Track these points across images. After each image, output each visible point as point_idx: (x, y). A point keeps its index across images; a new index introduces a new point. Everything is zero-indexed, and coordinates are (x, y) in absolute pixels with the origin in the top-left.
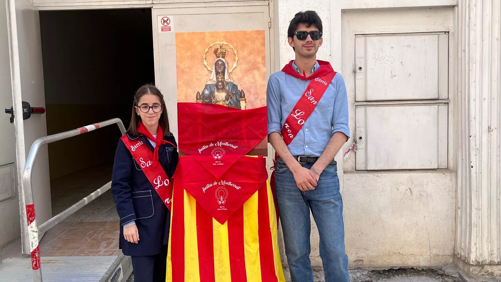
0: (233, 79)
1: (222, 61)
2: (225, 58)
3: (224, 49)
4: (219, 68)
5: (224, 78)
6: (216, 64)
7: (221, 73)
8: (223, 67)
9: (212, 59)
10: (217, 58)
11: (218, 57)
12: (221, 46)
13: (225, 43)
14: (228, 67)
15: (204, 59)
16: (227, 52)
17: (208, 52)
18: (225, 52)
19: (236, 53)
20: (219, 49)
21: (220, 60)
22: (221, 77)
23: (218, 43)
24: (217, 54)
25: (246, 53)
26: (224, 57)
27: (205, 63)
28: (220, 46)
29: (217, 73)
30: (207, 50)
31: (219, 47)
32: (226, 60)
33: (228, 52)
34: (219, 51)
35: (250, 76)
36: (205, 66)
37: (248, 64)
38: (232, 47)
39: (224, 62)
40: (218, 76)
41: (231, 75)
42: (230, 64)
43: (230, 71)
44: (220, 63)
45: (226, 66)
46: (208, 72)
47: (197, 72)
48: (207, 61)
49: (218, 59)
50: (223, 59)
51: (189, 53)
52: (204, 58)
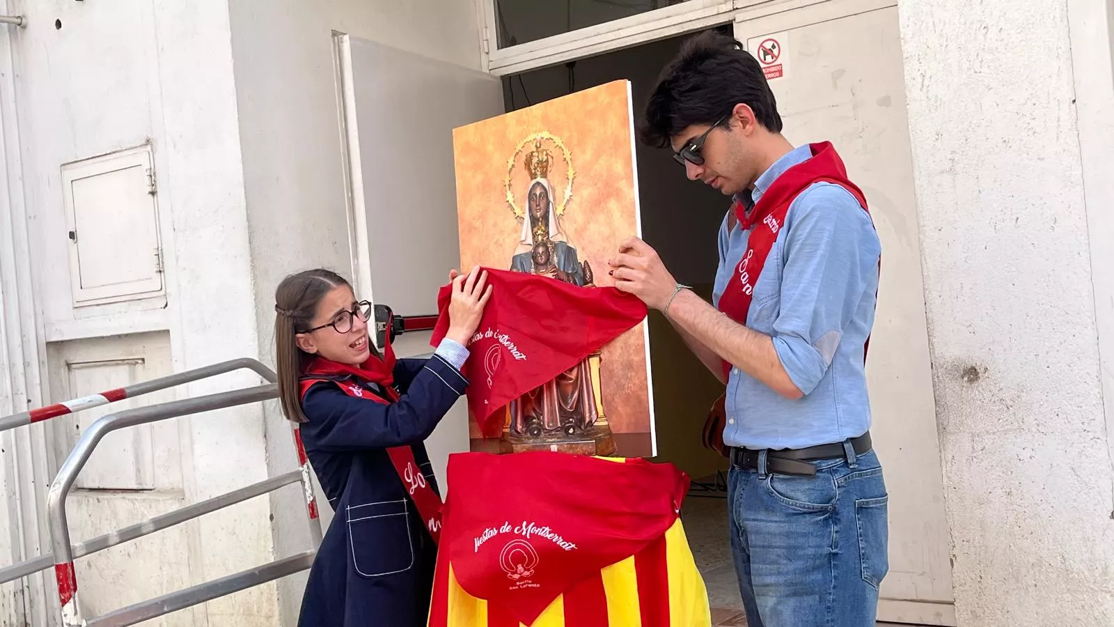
0: (565, 233)
1: (542, 185)
2: (548, 178)
3: (545, 153)
4: (537, 206)
5: (548, 233)
6: (531, 196)
7: (541, 219)
8: (545, 200)
9: (523, 184)
10: (532, 179)
11: (533, 176)
12: (538, 146)
13: (546, 135)
14: (554, 199)
15: (507, 186)
16: (550, 159)
17: (513, 166)
18: (547, 161)
19: (568, 158)
20: (534, 154)
21: (538, 183)
22: (542, 230)
23: (531, 138)
24: (532, 167)
25: (588, 156)
26: (544, 175)
27: (510, 197)
28: (536, 146)
29: (534, 222)
30: (511, 162)
31: (535, 149)
32: (549, 183)
33: (552, 158)
34: (535, 160)
35: (602, 218)
36: (511, 205)
37: (596, 185)
38: (561, 144)
39: (547, 188)
40: (535, 229)
41: (561, 221)
42: (559, 190)
43: (559, 211)
44: (538, 193)
45: (551, 198)
46: (516, 221)
47: (495, 225)
48: (512, 193)
49: (534, 181)
50: (543, 181)
51: (479, 178)
52: (507, 183)
